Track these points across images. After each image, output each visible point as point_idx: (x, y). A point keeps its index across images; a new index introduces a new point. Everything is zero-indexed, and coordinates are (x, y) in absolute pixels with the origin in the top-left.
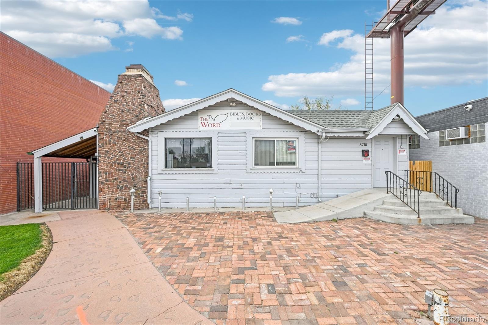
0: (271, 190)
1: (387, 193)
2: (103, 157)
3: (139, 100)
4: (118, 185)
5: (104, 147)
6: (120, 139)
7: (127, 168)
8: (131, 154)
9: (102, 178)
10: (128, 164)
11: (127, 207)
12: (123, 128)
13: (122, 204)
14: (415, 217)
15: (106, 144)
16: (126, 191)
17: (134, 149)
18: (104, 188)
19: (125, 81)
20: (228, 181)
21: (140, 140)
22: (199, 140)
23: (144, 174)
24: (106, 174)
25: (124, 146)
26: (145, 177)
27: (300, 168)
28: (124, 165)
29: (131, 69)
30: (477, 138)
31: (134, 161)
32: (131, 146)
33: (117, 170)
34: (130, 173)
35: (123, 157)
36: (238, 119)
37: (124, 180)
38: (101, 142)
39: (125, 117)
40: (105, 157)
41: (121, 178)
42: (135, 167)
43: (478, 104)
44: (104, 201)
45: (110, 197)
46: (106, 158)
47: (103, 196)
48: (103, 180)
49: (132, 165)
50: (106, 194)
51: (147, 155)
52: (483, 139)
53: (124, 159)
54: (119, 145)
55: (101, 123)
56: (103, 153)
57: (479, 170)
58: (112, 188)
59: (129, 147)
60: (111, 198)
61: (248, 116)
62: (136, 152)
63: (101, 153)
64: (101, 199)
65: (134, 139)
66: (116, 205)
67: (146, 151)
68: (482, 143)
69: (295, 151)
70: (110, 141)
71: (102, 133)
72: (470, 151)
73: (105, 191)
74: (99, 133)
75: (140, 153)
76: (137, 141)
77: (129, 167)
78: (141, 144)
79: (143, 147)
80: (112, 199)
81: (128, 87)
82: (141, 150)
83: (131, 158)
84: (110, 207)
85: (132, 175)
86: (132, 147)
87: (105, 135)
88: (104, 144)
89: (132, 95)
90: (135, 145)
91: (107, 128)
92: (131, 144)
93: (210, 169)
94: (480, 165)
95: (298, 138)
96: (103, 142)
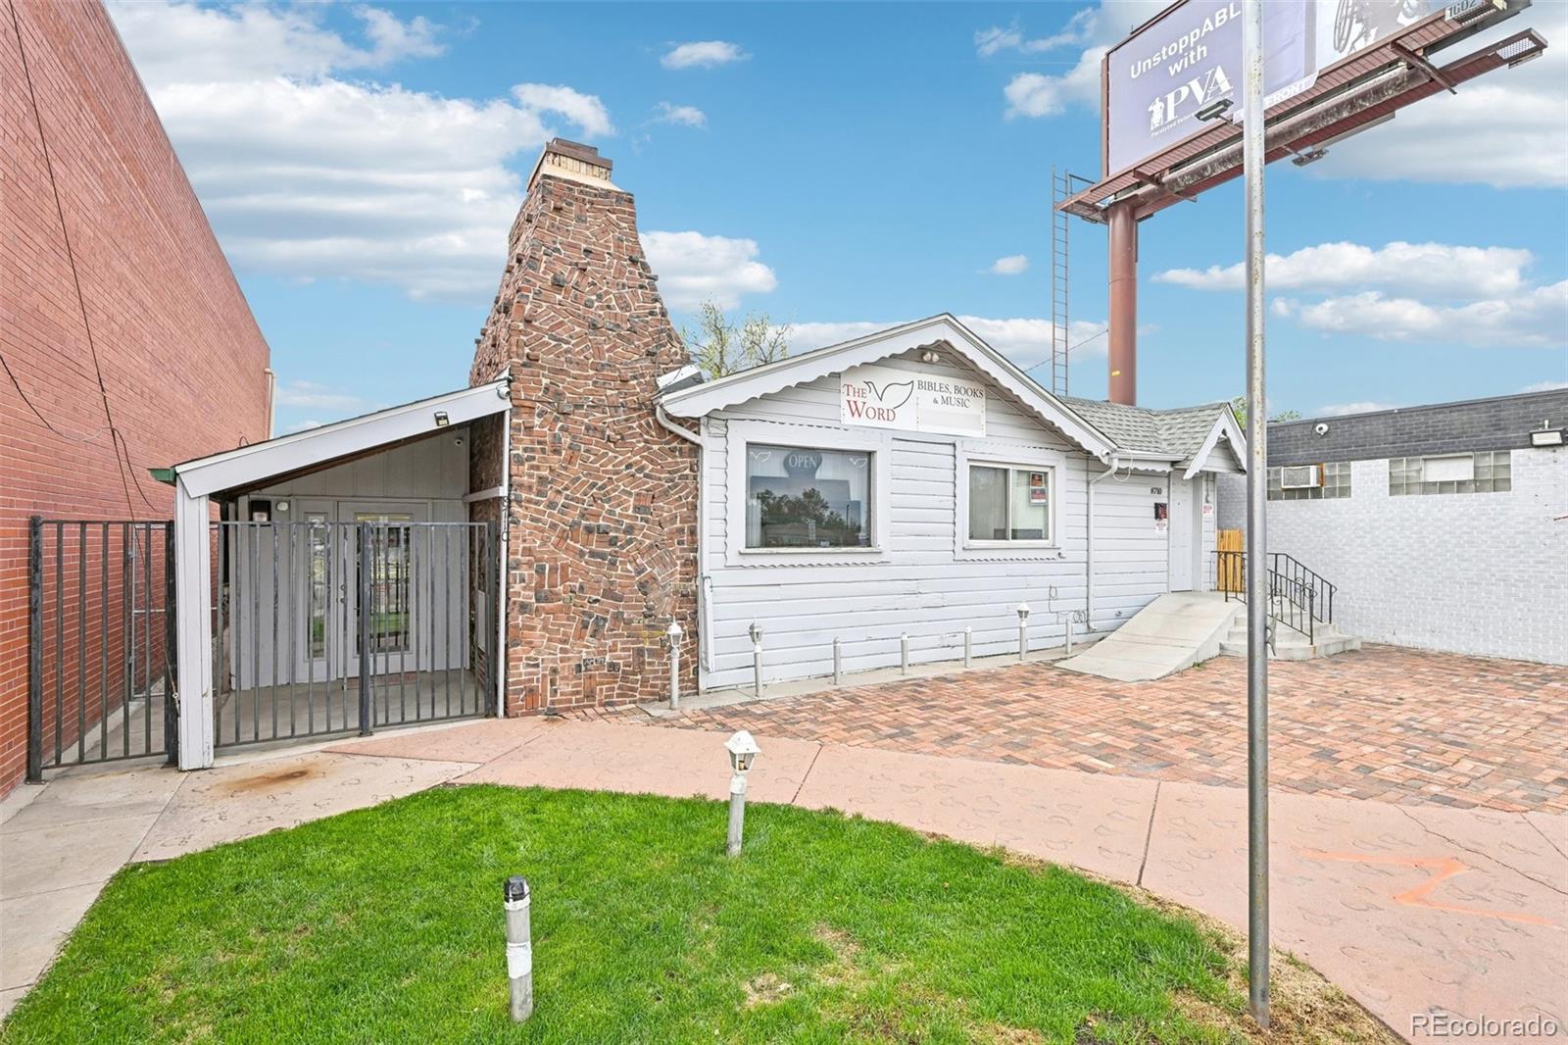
0: (1024, 607)
1: (1226, 601)
2: (529, 501)
3: (640, 291)
4: (584, 613)
5: (535, 463)
6: (598, 435)
7: (622, 547)
8: (638, 494)
9: (524, 588)
10: (626, 532)
11: (619, 696)
12: (609, 392)
13: (602, 684)
14: (1305, 643)
15: (543, 451)
16: (615, 636)
17: (646, 476)
18: (533, 628)
19: (570, 204)
20: (912, 586)
21: (667, 443)
22: (839, 457)
23: (678, 568)
24: (540, 571)
25: (610, 461)
26: (681, 580)
27: (1057, 546)
28: (611, 534)
29: (570, 161)
30: (1335, 488)
31: (647, 522)
32: (636, 463)
33: (582, 554)
34: (629, 567)
35: (607, 506)
36: (936, 401)
37: (609, 594)
38: (520, 441)
39: (608, 351)
40: (537, 503)
41: (596, 586)
42: (648, 542)
43: (1338, 423)
44: (531, 681)
45: (554, 661)
46: (541, 507)
47: (527, 659)
48: (527, 596)
49: (639, 538)
50: (539, 653)
51: (690, 499)
52: (1345, 492)
53: (610, 512)
54: (592, 458)
55: (524, 365)
56: (530, 488)
57: (1340, 549)
58: (563, 625)
59: (629, 466)
60: (559, 665)
61: (956, 396)
62: (654, 488)
63: (521, 486)
64: (520, 675)
65: (646, 437)
66: (578, 693)
67: (686, 486)
68: (1345, 500)
69: (1044, 501)
70: (556, 439)
71: (528, 404)
72: (1322, 513)
73: (537, 642)
74: (516, 403)
75: (666, 493)
76: (656, 447)
77: (629, 542)
78: (670, 460)
79: (678, 471)
80: (566, 669)
81: (588, 233)
82: (672, 480)
83: (637, 509)
84: (553, 703)
85: (639, 573)
86: (641, 469)
87: (540, 415)
88: (533, 450)
89: (609, 267)
90: (652, 462)
91: (547, 389)
92: (638, 458)
93: (869, 549)
94: (1340, 541)
95: (1052, 467)
96: (532, 442)
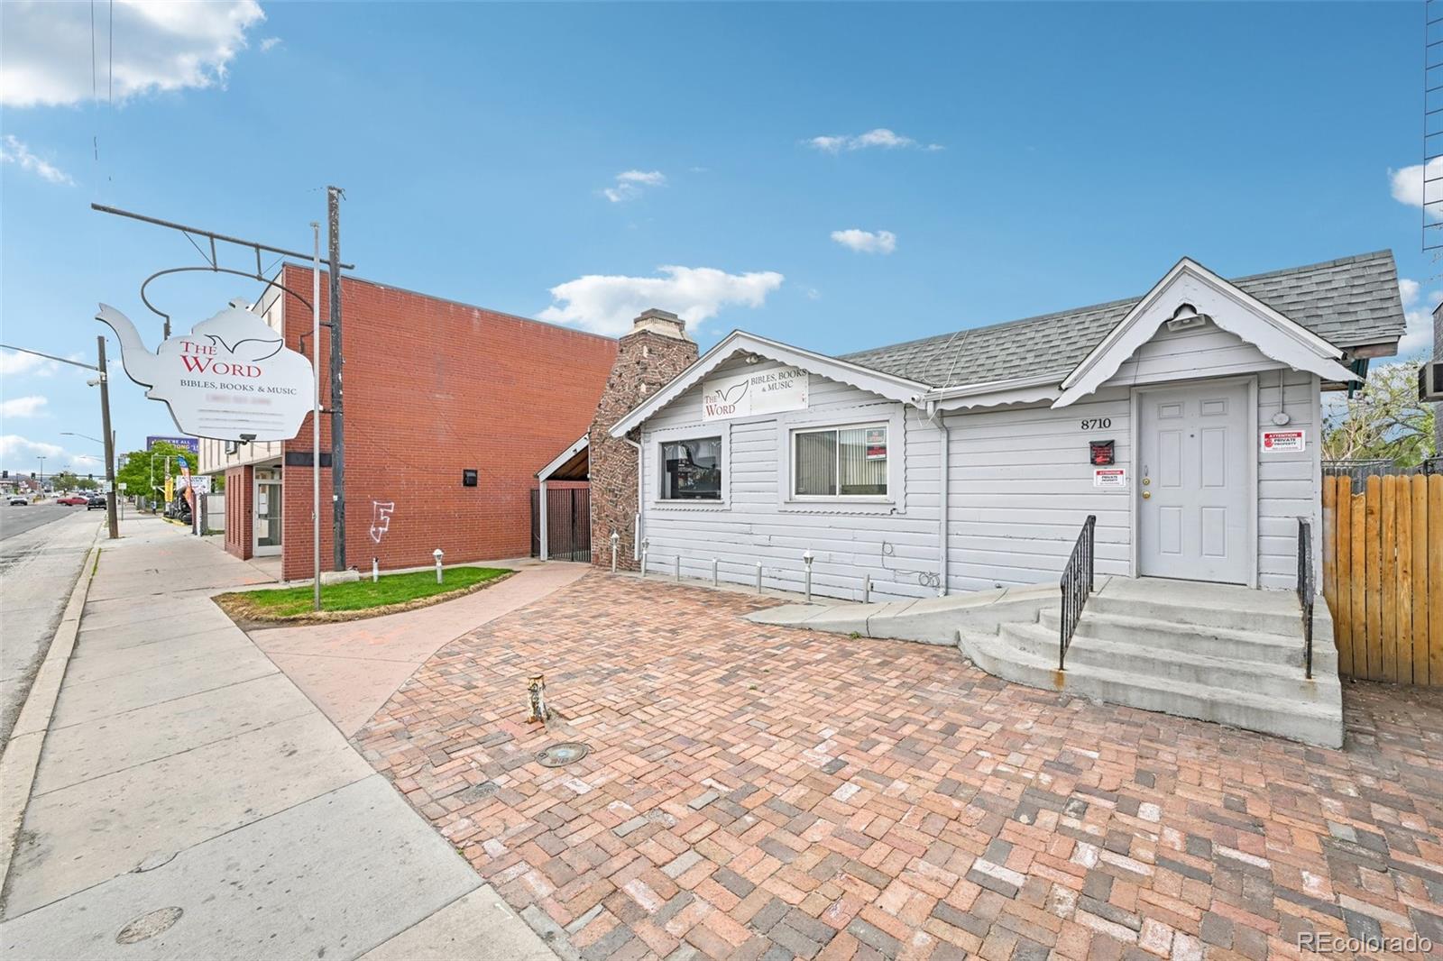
0: (807, 553)
3: (636, 377)
4: (609, 526)
7: (619, 498)
8: (623, 474)
9: (595, 514)
10: (619, 491)
15: (597, 459)
17: (625, 465)
18: (596, 530)
20: (747, 528)
21: (631, 449)
22: (707, 442)
25: (615, 460)
27: (893, 501)
28: (616, 492)
31: (626, 486)
32: (622, 460)
33: (608, 501)
34: (621, 507)
36: (763, 391)
37: (615, 518)
38: (593, 457)
40: (596, 479)
41: (612, 515)
42: (626, 496)
44: (596, 551)
45: (602, 545)
46: (598, 481)
47: (596, 542)
48: (596, 517)
49: (623, 494)
50: (598, 540)
53: (615, 482)
55: (594, 425)
58: (604, 530)
61: (781, 381)
62: (628, 470)
63: (593, 472)
64: (594, 548)
66: (607, 560)
69: (884, 456)
70: (601, 453)
73: (597, 536)
74: (591, 441)
75: (631, 473)
76: (628, 451)
77: (621, 496)
78: (632, 457)
79: (635, 461)
80: (604, 549)
82: (633, 466)
83: (623, 481)
84: (601, 562)
86: (623, 463)
87: (597, 445)
89: (630, 370)
90: (627, 458)
91: (598, 433)
92: (622, 457)
93: (719, 501)
